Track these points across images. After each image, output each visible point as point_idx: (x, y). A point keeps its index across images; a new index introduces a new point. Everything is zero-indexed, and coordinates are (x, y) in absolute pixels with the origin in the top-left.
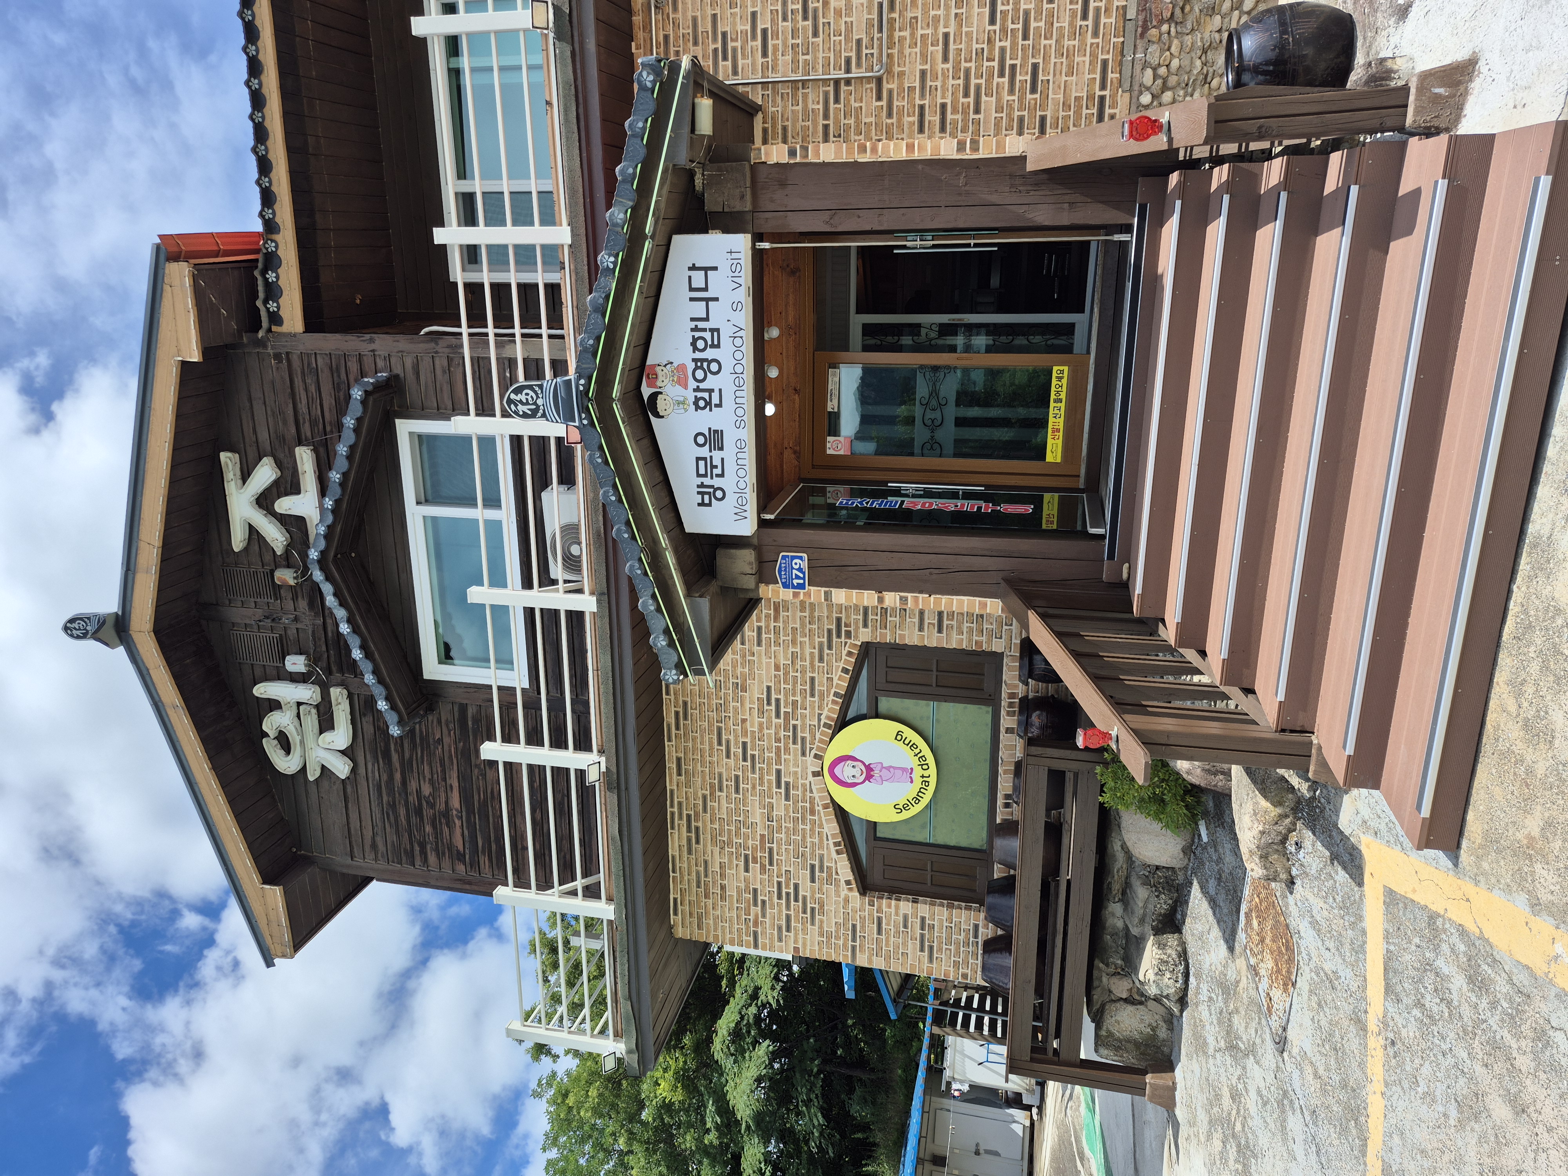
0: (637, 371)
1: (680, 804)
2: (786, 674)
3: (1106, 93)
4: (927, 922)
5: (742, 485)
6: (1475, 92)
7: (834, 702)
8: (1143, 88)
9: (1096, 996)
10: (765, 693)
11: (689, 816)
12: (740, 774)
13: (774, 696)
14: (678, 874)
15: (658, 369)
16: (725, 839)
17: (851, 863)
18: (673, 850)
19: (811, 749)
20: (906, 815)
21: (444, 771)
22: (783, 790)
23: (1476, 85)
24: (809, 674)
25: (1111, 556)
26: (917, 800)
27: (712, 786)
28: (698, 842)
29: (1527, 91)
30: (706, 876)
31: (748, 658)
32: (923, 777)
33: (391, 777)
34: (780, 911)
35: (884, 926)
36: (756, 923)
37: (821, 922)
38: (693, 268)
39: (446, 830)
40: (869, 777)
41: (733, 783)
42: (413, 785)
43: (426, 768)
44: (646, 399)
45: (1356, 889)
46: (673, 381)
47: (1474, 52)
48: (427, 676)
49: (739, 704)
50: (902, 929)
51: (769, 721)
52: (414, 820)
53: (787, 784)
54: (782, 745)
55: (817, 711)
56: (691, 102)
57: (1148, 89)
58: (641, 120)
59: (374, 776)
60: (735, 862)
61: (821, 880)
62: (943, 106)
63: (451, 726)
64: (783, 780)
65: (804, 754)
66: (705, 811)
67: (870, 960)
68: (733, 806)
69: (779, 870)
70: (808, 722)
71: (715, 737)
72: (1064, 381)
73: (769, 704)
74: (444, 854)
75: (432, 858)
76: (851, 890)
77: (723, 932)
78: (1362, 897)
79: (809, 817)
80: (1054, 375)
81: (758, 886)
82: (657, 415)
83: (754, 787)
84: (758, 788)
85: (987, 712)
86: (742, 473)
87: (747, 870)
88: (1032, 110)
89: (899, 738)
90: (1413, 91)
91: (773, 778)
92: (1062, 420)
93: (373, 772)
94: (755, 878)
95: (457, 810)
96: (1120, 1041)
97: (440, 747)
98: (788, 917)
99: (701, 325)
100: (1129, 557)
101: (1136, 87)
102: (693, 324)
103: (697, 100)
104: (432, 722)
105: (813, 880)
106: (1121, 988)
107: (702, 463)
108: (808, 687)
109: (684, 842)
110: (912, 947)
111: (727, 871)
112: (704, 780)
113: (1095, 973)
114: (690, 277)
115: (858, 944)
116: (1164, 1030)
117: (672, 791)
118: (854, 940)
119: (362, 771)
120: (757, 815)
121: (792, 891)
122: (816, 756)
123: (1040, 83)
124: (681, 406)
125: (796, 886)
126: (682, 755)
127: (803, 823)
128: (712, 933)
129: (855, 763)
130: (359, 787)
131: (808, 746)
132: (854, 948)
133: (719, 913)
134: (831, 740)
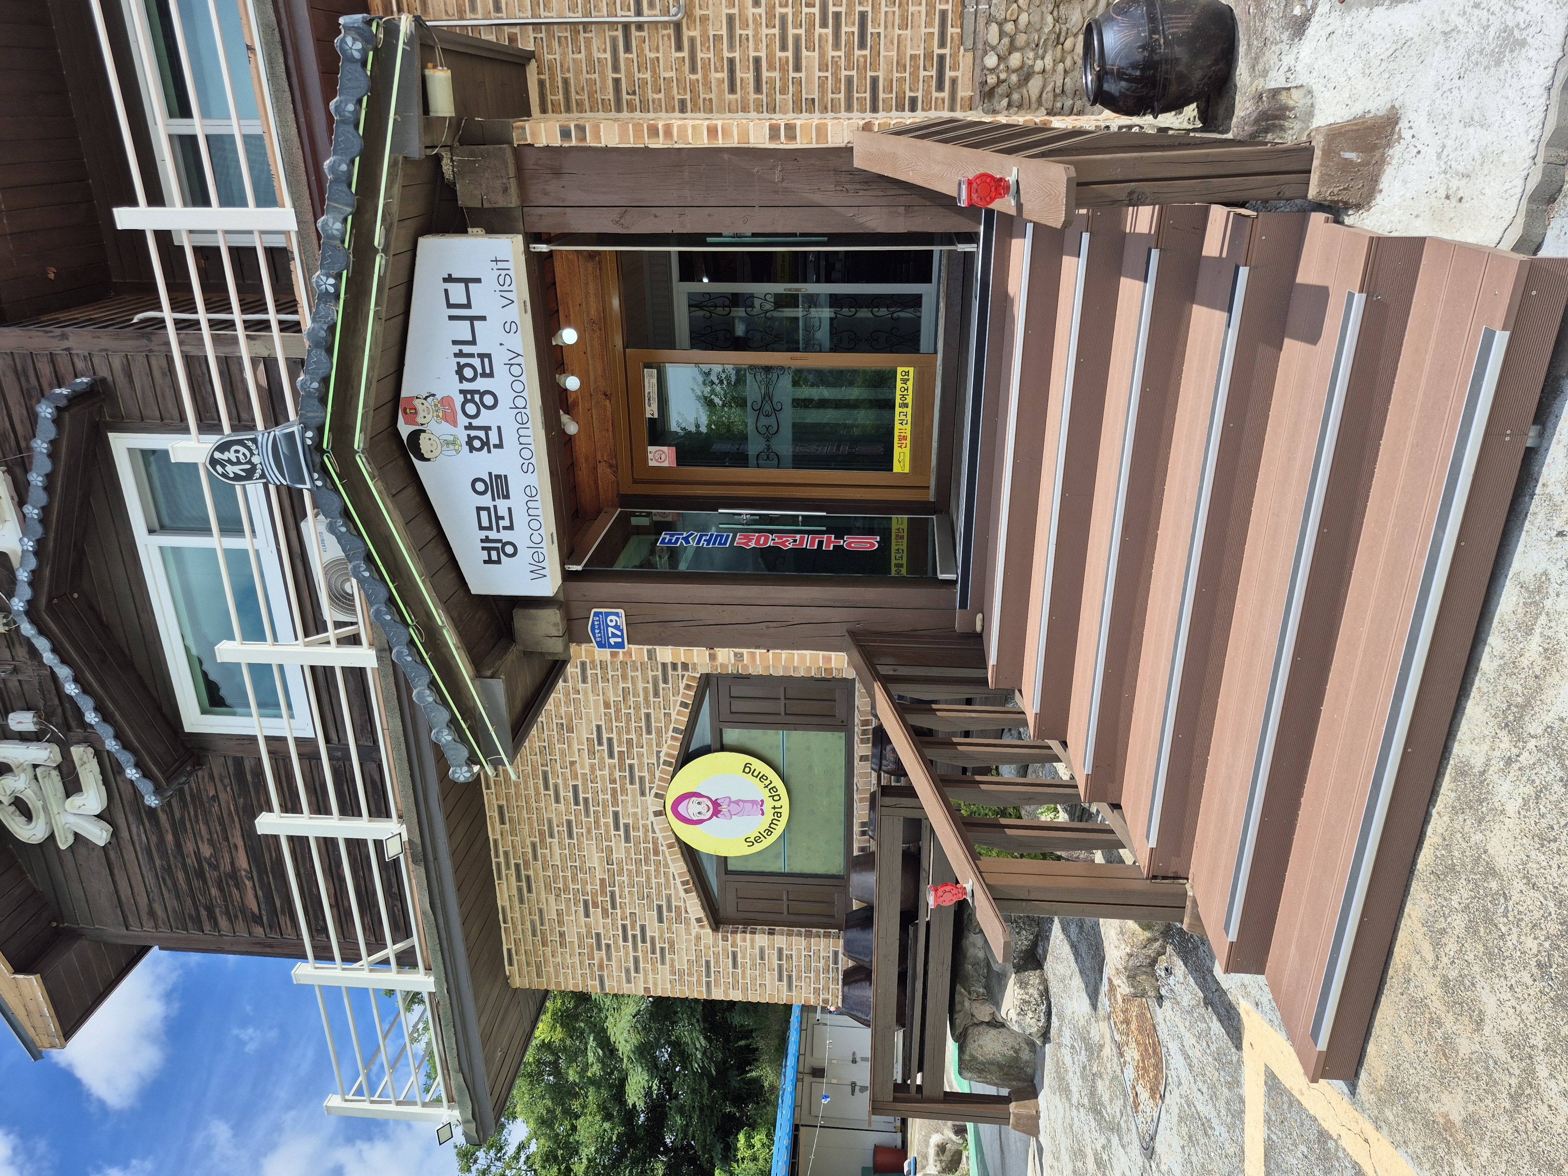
0: (390, 405)
1: (506, 854)
2: (618, 711)
3: (946, 51)
4: (785, 952)
5: (536, 538)
6: (1394, 162)
7: (673, 738)
8: (988, 48)
9: (959, 1019)
10: (595, 733)
11: (517, 866)
12: (573, 818)
13: (605, 736)
14: (510, 925)
15: (417, 403)
16: (561, 886)
17: (701, 900)
18: (502, 900)
19: (651, 788)
20: (758, 847)
21: (224, 830)
22: (622, 832)
23: (1396, 152)
24: (644, 711)
25: (963, 605)
26: (769, 831)
27: (541, 833)
28: (530, 890)
29: (1465, 180)
30: (542, 924)
31: (572, 696)
32: (774, 808)
33: (162, 841)
34: (627, 954)
35: (739, 960)
36: (601, 967)
37: (672, 960)
38: (449, 279)
39: (235, 892)
40: (716, 812)
41: (565, 828)
42: (189, 847)
43: (203, 828)
44: (405, 438)
45: (1233, 1050)
46: (438, 416)
47: (1393, 107)
48: (188, 729)
49: (566, 746)
50: (758, 961)
51: (602, 760)
52: (196, 883)
53: (626, 826)
54: (618, 786)
55: (655, 749)
56: (419, 75)
57: (993, 48)
58: (351, 101)
59: (140, 840)
60: (573, 908)
61: (670, 920)
62: (757, 61)
63: (227, 781)
64: (622, 822)
65: (643, 794)
66: (535, 858)
67: (726, 993)
68: (567, 852)
69: (623, 913)
70: (646, 761)
71: (541, 782)
72: (910, 384)
73: (600, 743)
74: (236, 917)
75: (223, 923)
76: (702, 927)
77: (566, 979)
78: (1240, 1062)
79: (652, 858)
80: (899, 377)
81: (601, 931)
82: (422, 458)
83: (589, 831)
84: (594, 832)
85: (840, 738)
86: (535, 525)
87: (587, 915)
88: (862, 69)
89: (747, 770)
90: (1318, 153)
91: (611, 820)
92: (908, 427)
93: (139, 835)
94: (597, 922)
95: (245, 870)
96: (983, 1064)
97: (216, 805)
98: (636, 960)
99: (466, 349)
100: (983, 607)
101: (980, 46)
102: (456, 349)
103: (429, 72)
104: (203, 777)
105: (661, 920)
106: (983, 1012)
107: (484, 514)
108: (643, 724)
109: (515, 892)
110: (770, 978)
111: (565, 918)
112: (531, 827)
113: (958, 997)
114: (446, 291)
115: (712, 979)
116: (1027, 1052)
117: (495, 841)
118: (708, 975)
119: (125, 834)
120: (595, 859)
121: (638, 932)
122: (657, 795)
123: (869, 36)
124: (451, 447)
125: (643, 928)
126: (505, 803)
127: (646, 864)
128: (554, 980)
129: (700, 800)
130: (124, 851)
131: (647, 785)
132: (708, 984)
133: (559, 960)
134: (672, 777)
